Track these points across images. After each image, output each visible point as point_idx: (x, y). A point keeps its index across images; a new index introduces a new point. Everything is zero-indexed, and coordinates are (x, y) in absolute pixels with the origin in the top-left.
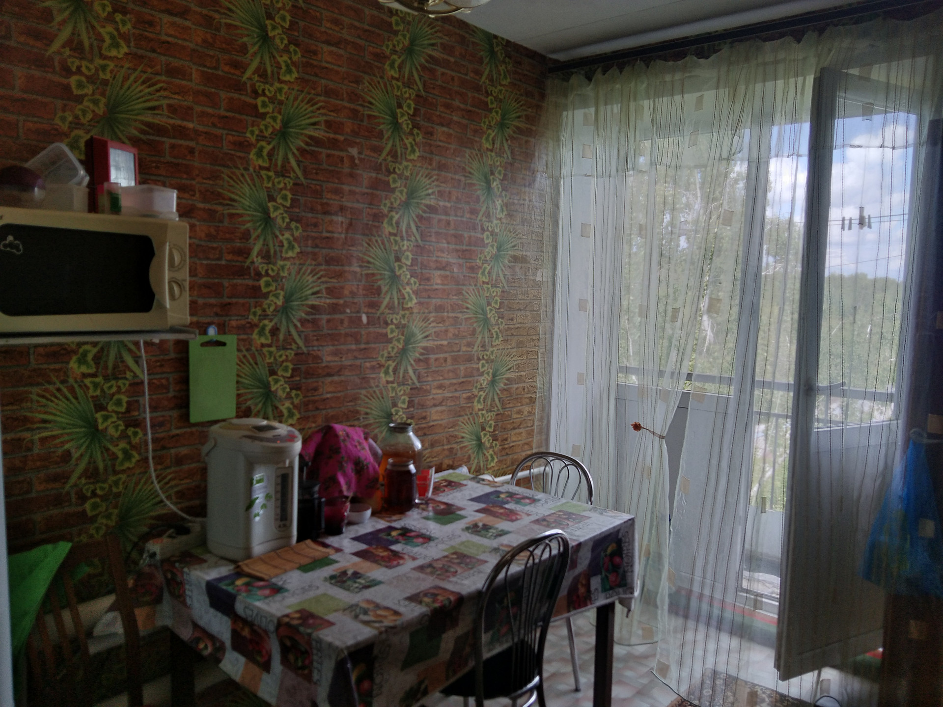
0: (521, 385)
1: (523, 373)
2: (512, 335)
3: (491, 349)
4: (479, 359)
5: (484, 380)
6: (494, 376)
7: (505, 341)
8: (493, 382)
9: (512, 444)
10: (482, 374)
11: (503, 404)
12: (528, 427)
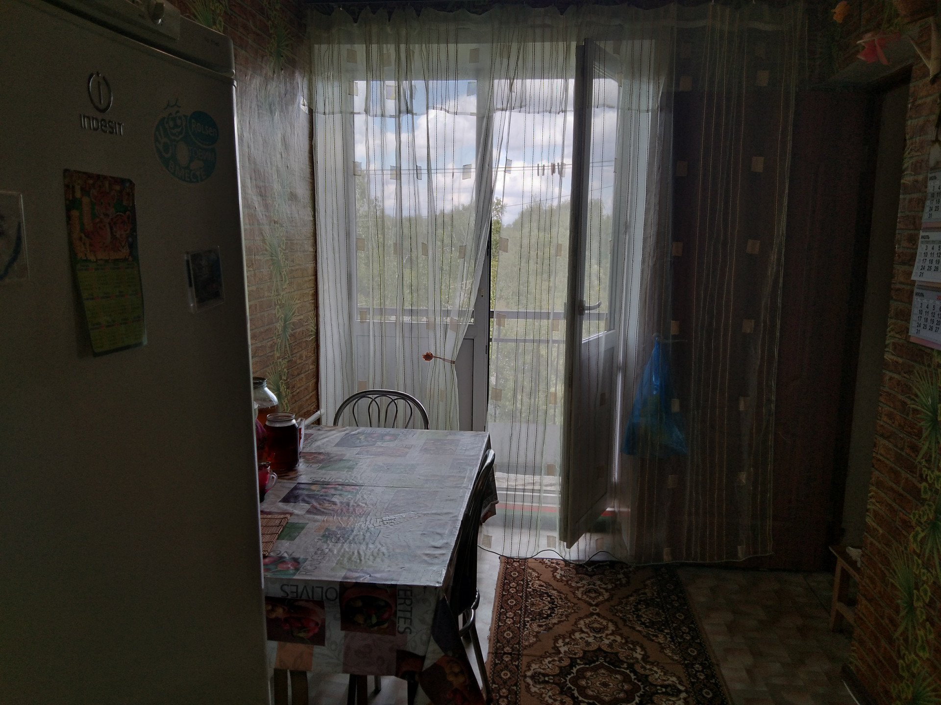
0: (301, 329)
1: (302, 317)
2: (294, 278)
3: (282, 293)
4: (275, 305)
5: (279, 325)
6: (285, 321)
7: (290, 284)
8: (285, 328)
9: (298, 391)
10: (277, 321)
11: (292, 351)
12: (306, 371)
